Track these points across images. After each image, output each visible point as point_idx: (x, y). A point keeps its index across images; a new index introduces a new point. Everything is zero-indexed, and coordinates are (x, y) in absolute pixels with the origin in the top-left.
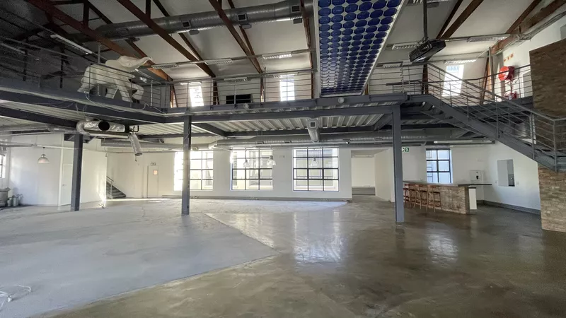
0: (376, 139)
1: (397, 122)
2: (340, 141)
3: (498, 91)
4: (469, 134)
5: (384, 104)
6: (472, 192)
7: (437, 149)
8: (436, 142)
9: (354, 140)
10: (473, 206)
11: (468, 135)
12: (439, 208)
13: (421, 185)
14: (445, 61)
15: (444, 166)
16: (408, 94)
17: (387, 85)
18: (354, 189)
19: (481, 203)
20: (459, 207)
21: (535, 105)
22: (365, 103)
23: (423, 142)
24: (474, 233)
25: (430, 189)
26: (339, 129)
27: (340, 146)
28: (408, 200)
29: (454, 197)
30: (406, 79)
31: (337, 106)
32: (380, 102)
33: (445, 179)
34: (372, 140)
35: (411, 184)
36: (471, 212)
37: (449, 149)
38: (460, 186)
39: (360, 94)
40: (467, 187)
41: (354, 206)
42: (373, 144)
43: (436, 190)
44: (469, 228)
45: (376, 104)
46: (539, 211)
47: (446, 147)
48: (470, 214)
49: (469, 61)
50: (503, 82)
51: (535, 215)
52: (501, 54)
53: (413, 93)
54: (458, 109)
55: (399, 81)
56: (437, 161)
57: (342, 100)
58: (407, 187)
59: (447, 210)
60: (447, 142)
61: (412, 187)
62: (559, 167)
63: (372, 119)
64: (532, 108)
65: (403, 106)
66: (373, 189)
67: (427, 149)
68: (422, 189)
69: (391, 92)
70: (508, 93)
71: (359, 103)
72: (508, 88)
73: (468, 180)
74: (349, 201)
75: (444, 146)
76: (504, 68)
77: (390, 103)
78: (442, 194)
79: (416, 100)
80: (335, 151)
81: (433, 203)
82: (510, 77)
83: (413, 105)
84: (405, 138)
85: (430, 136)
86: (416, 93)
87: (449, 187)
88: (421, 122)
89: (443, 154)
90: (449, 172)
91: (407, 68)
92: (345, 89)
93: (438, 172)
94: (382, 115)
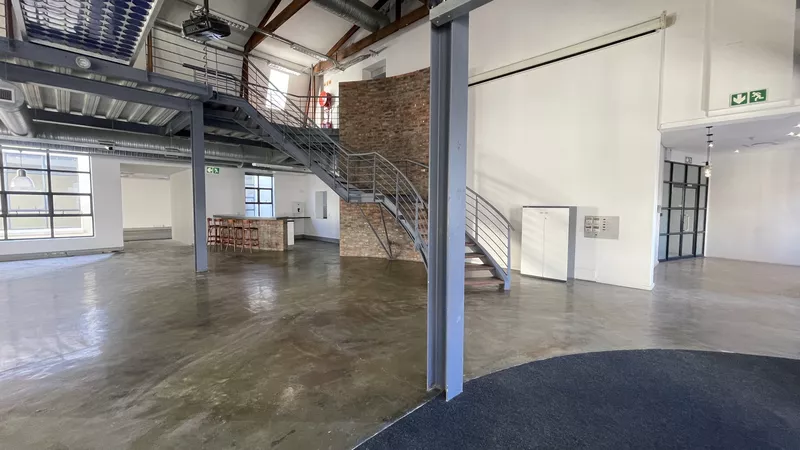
0: (169, 150)
1: (199, 128)
2: (93, 142)
3: (318, 122)
4: (289, 159)
5: (178, 95)
6: (290, 225)
7: (258, 175)
8: (254, 164)
9: (125, 145)
10: (291, 242)
11: (289, 161)
12: (256, 248)
13: (236, 220)
14: (269, 62)
15: (266, 196)
16: (214, 89)
17: (185, 65)
18: (126, 232)
19: (297, 239)
20: (277, 244)
21: (341, 138)
22: (140, 84)
23: (240, 163)
24: (292, 271)
25: (247, 225)
26: (87, 120)
27: (92, 152)
28: (219, 242)
29: (273, 233)
30: (212, 66)
31: (74, 71)
32: (169, 90)
33: (266, 212)
34: (162, 149)
35: (223, 219)
36: (289, 248)
37: (271, 175)
38: (278, 219)
39: (128, 63)
40: (285, 220)
41: (128, 259)
42: (163, 155)
43: (254, 225)
44: (285, 265)
45: (163, 91)
46: (338, 240)
47: (268, 172)
48: (287, 251)
49: (295, 73)
50: (322, 107)
51: (335, 244)
52: (322, 76)
53: (224, 91)
54: (274, 125)
55: (202, 65)
56: (258, 189)
57: (85, 64)
58: (217, 223)
59: (266, 249)
60: (268, 166)
61: (226, 224)
62: (350, 198)
63: (159, 116)
64: (337, 141)
65: (207, 106)
66: (169, 230)
67: (247, 174)
68: (236, 225)
69: (192, 80)
70: (325, 121)
71: (129, 80)
72: (326, 116)
73: (289, 212)
74: (116, 252)
75: (265, 172)
76: (323, 92)
77: (188, 96)
78: (261, 230)
79: (228, 103)
80: (83, 162)
81: (249, 242)
82: (327, 105)
83: (223, 108)
84: (210, 154)
85: (247, 156)
86: (229, 92)
87: (268, 221)
88: (236, 134)
89: (266, 181)
90: (271, 203)
91: (214, 50)
92: (91, 43)
93: (259, 203)
94: (176, 112)
